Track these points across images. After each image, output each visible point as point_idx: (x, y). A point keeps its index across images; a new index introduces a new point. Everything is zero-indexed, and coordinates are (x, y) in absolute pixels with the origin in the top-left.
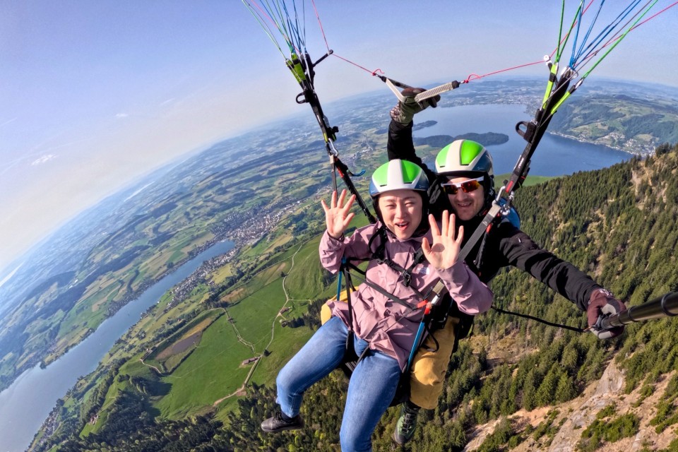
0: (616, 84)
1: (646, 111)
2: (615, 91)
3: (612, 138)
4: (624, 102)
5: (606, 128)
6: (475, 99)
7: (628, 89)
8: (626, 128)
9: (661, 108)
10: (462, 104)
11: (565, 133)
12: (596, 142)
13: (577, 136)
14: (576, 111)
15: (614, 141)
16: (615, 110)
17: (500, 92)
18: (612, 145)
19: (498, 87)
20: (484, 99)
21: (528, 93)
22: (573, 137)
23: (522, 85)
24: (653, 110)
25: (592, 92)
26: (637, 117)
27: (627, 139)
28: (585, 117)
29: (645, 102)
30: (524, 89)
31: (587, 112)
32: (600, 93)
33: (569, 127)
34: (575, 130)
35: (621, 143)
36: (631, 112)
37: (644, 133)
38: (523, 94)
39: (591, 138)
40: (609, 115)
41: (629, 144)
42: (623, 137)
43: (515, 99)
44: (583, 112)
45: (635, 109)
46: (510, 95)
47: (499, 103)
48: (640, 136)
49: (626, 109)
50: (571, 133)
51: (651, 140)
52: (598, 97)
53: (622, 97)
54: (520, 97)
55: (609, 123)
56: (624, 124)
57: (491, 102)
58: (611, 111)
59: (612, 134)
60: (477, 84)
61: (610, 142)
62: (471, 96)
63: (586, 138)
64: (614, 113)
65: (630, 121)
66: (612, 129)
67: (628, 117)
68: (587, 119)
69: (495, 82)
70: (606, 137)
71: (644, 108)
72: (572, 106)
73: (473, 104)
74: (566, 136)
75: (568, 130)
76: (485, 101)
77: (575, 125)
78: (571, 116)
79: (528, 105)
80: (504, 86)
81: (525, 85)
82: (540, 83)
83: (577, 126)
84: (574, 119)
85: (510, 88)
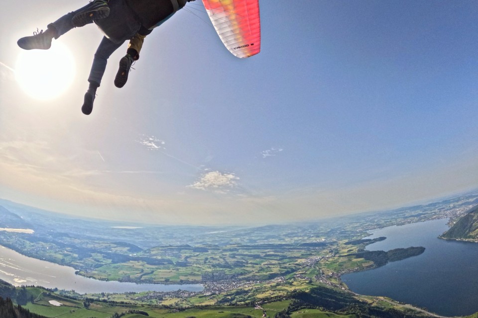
6: (420, 217)
10: (409, 223)
11: (466, 238)
14: (474, 218)
19: (437, 206)
20: (425, 218)
21: (454, 207)
22: (471, 240)
23: (450, 203)
30: (452, 205)
33: (469, 231)
34: (473, 234)
38: (451, 209)
47: (433, 219)
50: (470, 237)
54: (448, 212)
57: (428, 219)
60: (425, 206)
69: (436, 203)
72: (472, 214)
73: (417, 222)
74: (466, 240)
75: (468, 235)
77: (474, 229)
78: (472, 222)
79: (451, 218)
80: (441, 205)
81: (453, 202)
82: (462, 198)
83: (475, 230)
84: (474, 224)
85: (444, 206)
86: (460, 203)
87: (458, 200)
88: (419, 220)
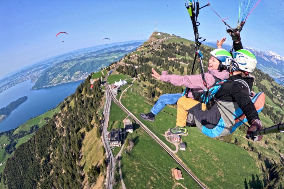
0: (62, 56)
1: (75, 63)
2: (63, 59)
3: (66, 79)
4: (66, 63)
5: (62, 76)
6: (10, 84)
7: (68, 56)
8: (70, 73)
9: (80, 59)
10: (5, 89)
11: (48, 85)
12: (61, 83)
13: (53, 84)
14: (49, 74)
15: (67, 79)
16: (64, 68)
17: (19, 77)
18: (67, 81)
19: (18, 75)
20: (14, 83)
21: (30, 73)
22: (52, 85)
23: (27, 71)
24: (77, 62)
25: (54, 63)
26: (72, 67)
27: (71, 76)
28: (53, 75)
29: (74, 60)
30: (28, 72)
31: (54, 73)
32: (57, 62)
33: (49, 82)
34: (51, 82)
35: (69, 79)
36: (70, 66)
37: (76, 71)
38: (28, 75)
39: (58, 82)
40: (62, 70)
41: (73, 78)
42: (70, 76)
43: (26, 78)
44: (52, 73)
45: (71, 64)
46: (23, 77)
47: (20, 83)
48: (76, 73)
49: (68, 65)
50: (50, 84)
51: (80, 73)
52: (57, 64)
53: (65, 61)
54: (28, 76)
55: (63, 73)
56: (68, 72)
57: (17, 84)
58: (62, 69)
59: (65, 77)
60: (9, 78)
61: (66, 81)
62: (8, 84)
63: (57, 83)
64: (63, 69)
65: (70, 69)
66: (64, 76)
67: (69, 68)
68: (54, 76)
69: (16, 74)
70: (64, 79)
71: (74, 62)
72: (47, 73)
73: (10, 87)
74: (49, 86)
75: (49, 83)
76: (14, 84)
77: (51, 80)
78: (48, 77)
79: (32, 79)
80: (20, 74)
81: (28, 70)
82: (34, 67)
83: (52, 80)
84: (50, 78)
85: (23, 74)
86: (33, 70)
87: (32, 68)
88: (11, 86)
